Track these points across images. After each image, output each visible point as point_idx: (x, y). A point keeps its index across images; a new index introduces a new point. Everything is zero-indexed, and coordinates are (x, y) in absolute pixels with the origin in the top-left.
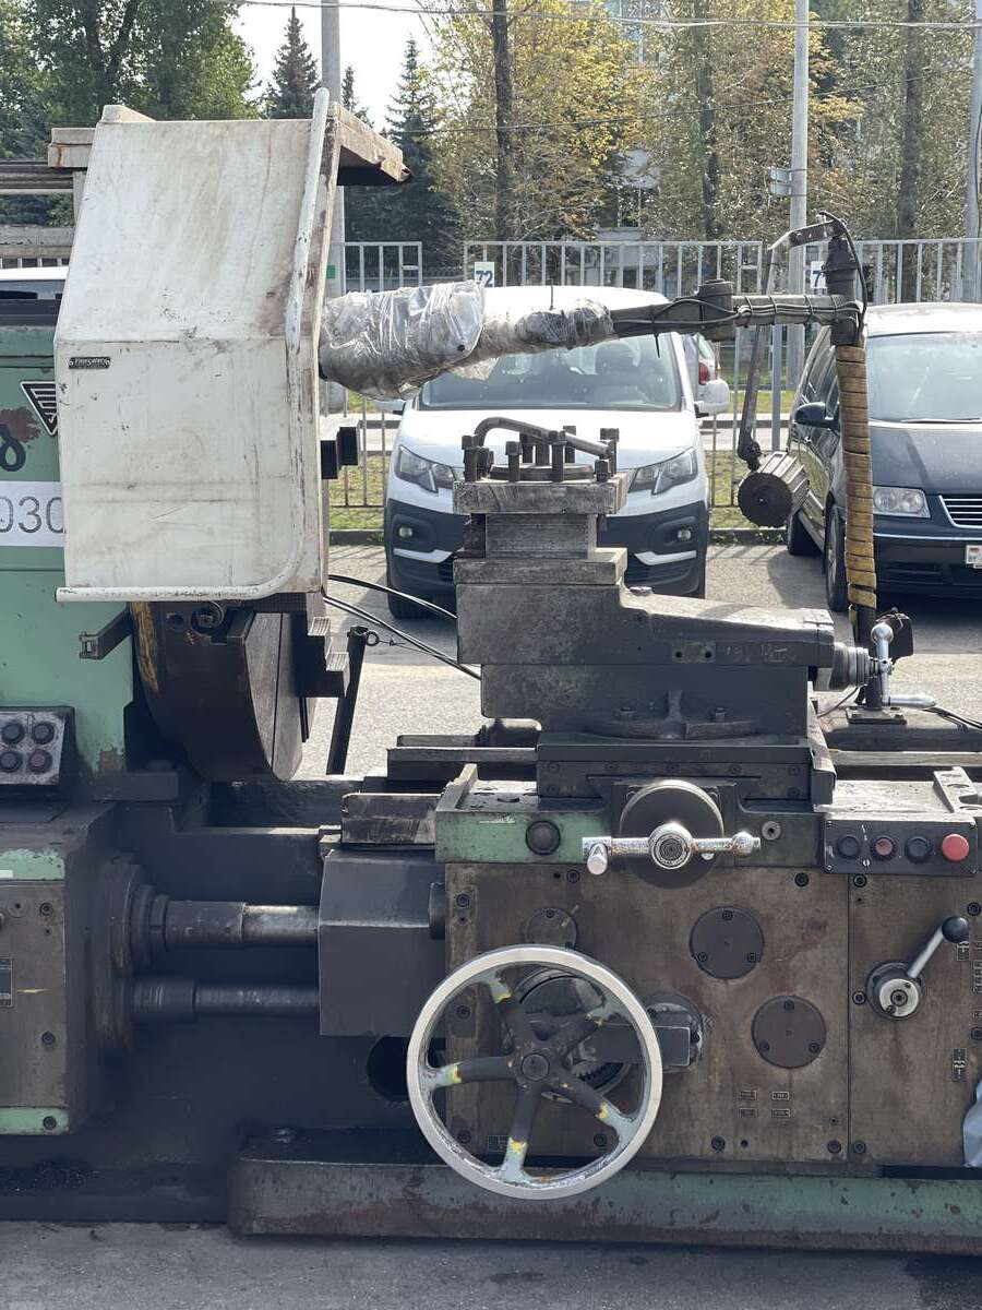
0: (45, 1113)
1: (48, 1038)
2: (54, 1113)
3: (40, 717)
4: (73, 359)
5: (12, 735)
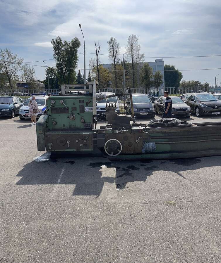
1: (92, 145)
3: (89, 123)
5: (87, 124)
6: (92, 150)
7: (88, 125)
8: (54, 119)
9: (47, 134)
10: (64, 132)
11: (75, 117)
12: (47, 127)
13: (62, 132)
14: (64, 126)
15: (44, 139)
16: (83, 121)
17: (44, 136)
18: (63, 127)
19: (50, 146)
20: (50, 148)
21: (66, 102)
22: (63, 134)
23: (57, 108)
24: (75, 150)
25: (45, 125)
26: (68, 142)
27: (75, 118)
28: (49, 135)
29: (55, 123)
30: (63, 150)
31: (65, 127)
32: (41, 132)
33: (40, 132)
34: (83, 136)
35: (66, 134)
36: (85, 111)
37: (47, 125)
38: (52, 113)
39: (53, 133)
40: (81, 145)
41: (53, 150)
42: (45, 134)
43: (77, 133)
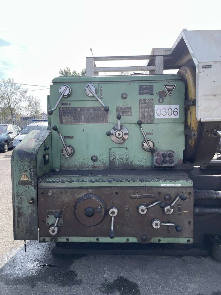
0: (188, 239)
1: (189, 222)
2: (190, 239)
3: (169, 152)
4: (203, 66)
5: (164, 156)
6: (192, 241)
7: (167, 159)
8: (68, 140)
9: (43, 184)
10: (99, 177)
11: (126, 134)
12: (46, 162)
13: (93, 179)
14: (94, 159)
15: (35, 202)
16: (151, 144)
17: (33, 193)
18: (91, 163)
19: (53, 225)
20: (53, 231)
21: (101, 90)
22: (96, 185)
23: (75, 109)
24: (133, 240)
25: (40, 158)
26: (113, 213)
27: (126, 137)
28: (50, 188)
29: (69, 150)
30: (93, 239)
31: (97, 164)
32: (26, 179)
33: (22, 179)
34: (159, 193)
35: (106, 184)
36: (156, 117)
37: (47, 157)
38: (61, 122)
39: (63, 182)
40: (156, 225)
41: (63, 240)
42: (37, 187)
43: (142, 184)
